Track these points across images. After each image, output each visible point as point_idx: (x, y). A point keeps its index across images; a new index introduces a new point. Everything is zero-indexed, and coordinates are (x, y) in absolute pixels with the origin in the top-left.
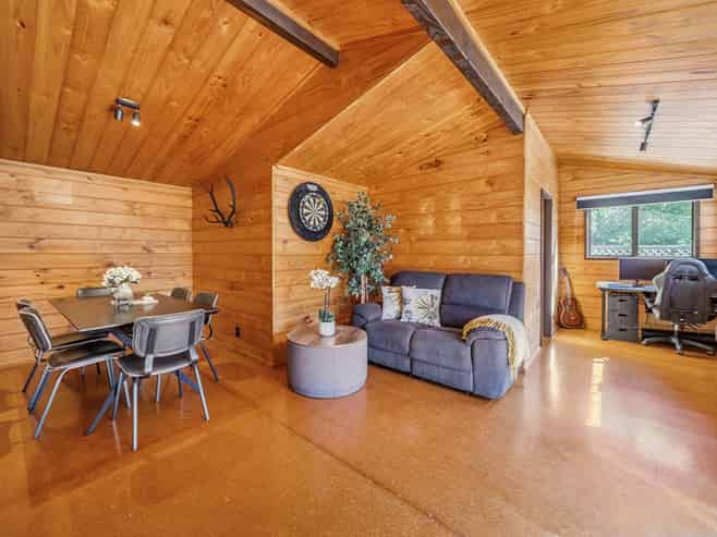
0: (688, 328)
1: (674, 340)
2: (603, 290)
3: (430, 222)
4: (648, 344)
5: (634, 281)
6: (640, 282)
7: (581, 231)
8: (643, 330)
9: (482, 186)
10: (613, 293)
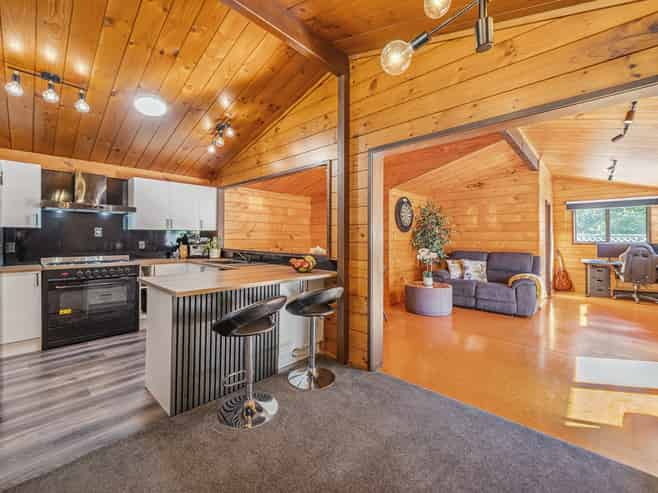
0: (643, 288)
1: (634, 296)
2: (586, 264)
3: (475, 220)
4: (618, 298)
5: (607, 259)
6: (612, 259)
7: (570, 225)
8: (614, 291)
9: (511, 200)
10: (594, 266)
